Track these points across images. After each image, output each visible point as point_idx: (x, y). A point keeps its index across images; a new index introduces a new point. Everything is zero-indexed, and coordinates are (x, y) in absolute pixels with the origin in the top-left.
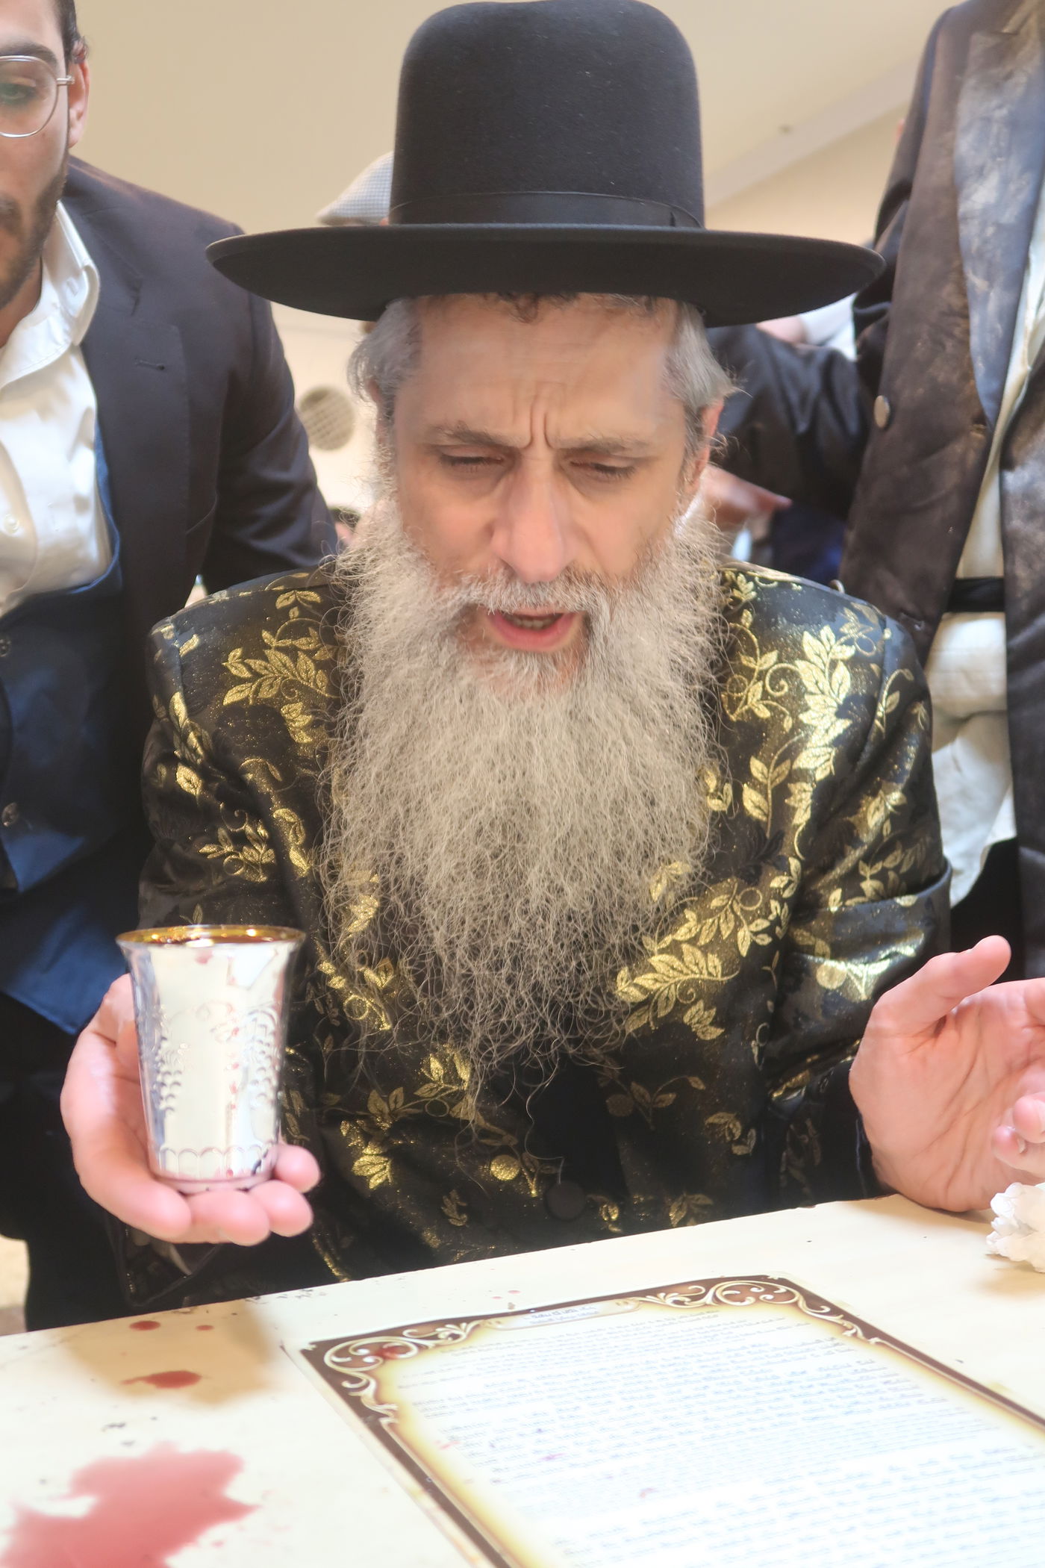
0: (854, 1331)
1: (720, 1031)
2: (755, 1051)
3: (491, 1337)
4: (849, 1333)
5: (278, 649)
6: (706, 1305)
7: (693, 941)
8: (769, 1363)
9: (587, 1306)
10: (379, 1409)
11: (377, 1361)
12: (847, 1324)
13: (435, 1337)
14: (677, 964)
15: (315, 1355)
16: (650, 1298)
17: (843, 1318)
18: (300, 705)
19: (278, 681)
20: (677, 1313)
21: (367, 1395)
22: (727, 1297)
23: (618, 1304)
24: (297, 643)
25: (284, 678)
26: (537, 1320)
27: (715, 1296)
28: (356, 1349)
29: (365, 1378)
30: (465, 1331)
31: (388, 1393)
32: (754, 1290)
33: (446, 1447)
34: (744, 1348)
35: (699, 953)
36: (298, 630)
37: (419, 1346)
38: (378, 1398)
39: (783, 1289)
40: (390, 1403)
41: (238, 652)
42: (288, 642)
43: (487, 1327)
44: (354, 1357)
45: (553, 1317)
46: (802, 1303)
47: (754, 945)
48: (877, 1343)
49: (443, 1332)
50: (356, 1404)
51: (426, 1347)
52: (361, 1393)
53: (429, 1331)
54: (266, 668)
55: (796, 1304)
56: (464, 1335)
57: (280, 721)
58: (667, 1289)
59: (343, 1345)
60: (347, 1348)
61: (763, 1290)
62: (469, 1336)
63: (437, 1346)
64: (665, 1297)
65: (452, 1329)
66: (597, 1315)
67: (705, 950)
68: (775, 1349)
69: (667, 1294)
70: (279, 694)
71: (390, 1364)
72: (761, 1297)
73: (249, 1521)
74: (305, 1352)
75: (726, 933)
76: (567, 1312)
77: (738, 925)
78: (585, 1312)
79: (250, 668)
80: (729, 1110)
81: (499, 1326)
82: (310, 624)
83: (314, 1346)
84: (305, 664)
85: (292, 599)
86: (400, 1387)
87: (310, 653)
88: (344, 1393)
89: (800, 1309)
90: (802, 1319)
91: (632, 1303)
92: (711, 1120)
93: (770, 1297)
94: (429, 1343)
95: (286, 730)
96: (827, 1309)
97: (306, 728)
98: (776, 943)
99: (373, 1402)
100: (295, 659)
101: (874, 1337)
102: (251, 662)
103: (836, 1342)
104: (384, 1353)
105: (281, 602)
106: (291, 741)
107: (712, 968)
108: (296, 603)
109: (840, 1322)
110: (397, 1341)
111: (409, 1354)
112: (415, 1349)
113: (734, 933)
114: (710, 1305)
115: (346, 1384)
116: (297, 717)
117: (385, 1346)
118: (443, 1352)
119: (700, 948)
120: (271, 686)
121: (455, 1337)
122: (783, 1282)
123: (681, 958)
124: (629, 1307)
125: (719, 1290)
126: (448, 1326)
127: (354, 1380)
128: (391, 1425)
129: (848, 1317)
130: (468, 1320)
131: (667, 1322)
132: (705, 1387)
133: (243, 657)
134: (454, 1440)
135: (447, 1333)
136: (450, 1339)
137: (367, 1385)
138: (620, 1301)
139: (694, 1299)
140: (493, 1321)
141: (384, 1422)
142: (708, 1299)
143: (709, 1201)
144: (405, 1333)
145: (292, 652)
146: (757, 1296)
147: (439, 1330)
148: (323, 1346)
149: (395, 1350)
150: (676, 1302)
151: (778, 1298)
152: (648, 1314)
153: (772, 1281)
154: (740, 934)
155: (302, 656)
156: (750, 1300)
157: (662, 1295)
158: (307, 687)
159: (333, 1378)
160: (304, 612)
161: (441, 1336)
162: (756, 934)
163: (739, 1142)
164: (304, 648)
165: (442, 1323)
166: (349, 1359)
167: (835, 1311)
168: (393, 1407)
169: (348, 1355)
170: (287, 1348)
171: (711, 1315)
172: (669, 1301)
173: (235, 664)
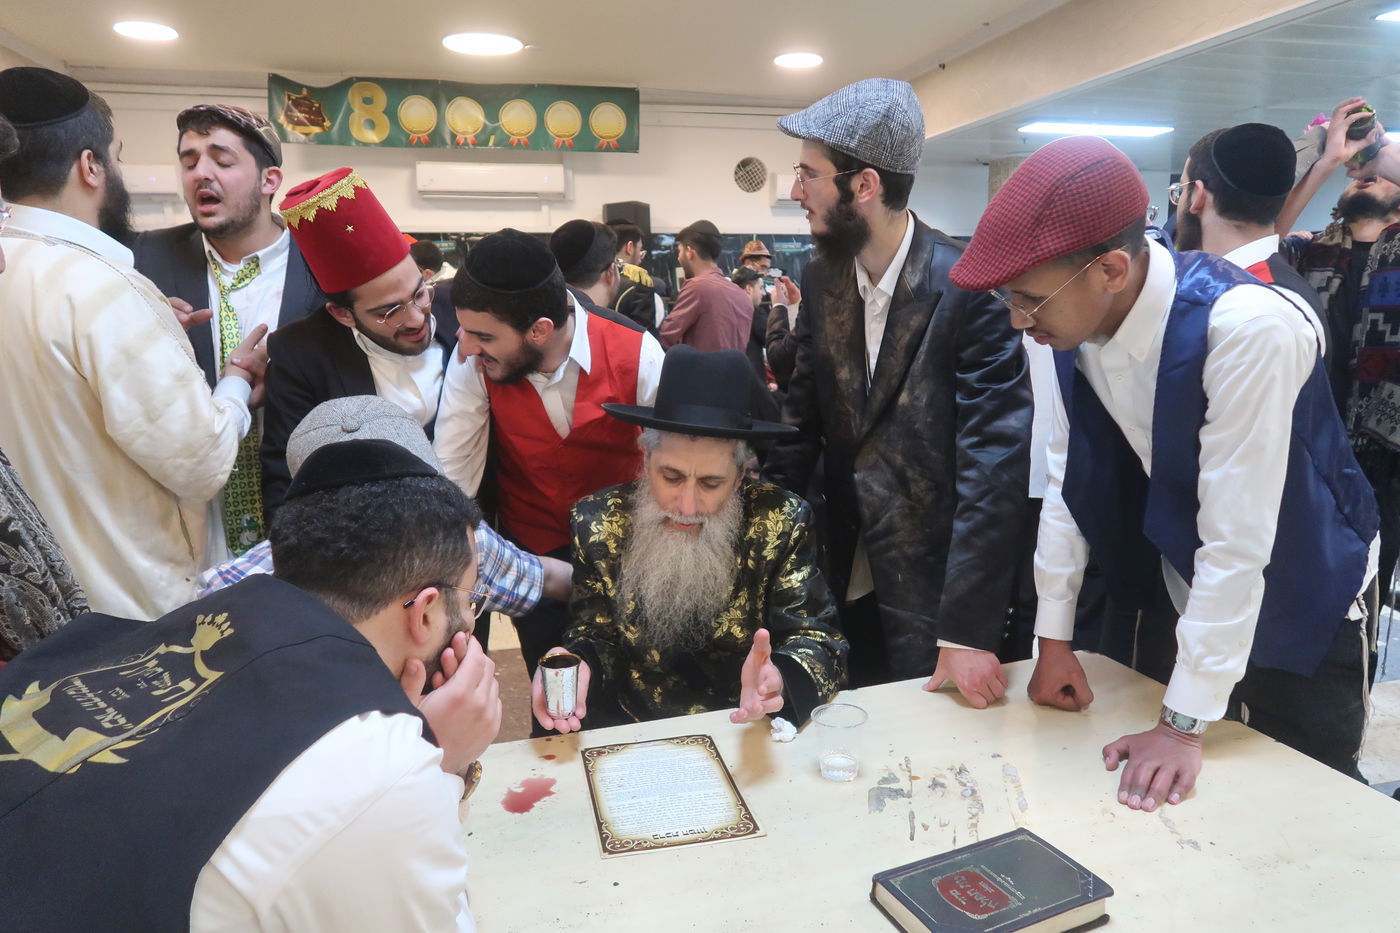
0: (715, 755)
1: (742, 635)
3: (628, 751)
4: (713, 755)
5: (606, 520)
6: (684, 744)
9: (655, 742)
10: (591, 770)
11: (597, 756)
12: (714, 753)
13: (613, 750)
16: (670, 741)
17: (715, 751)
18: (613, 540)
19: (607, 532)
20: (675, 747)
22: (691, 742)
24: (613, 518)
26: (640, 746)
27: (688, 741)
28: (594, 751)
29: (592, 761)
30: (620, 748)
32: (699, 739)
33: (600, 782)
34: (686, 757)
36: (613, 514)
37: (608, 752)
38: (592, 767)
39: (707, 739)
41: (594, 522)
42: (610, 518)
43: (627, 747)
44: (593, 753)
45: (645, 745)
46: (709, 746)
47: (751, 608)
48: (717, 760)
50: (587, 768)
51: (610, 753)
52: (590, 766)
53: (613, 748)
54: (603, 528)
55: (707, 745)
57: (606, 546)
58: (678, 739)
59: (591, 750)
61: (702, 740)
62: (621, 750)
63: (613, 752)
64: (674, 741)
66: (656, 745)
67: (737, 609)
68: (694, 758)
69: (676, 740)
70: (607, 538)
71: (600, 757)
72: (700, 742)
73: (553, 796)
74: (582, 752)
75: (743, 603)
76: (648, 744)
77: (746, 601)
78: (654, 744)
79: (598, 528)
81: (630, 747)
82: (617, 513)
83: (585, 750)
84: (616, 526)
85: (612, 502)
86: (598, 765)
87: (617, 522)
88: (585, 765)
89: (706, 747)
90: (705, 750)
91: (666, 742)
93: (702, 742)
94: (611, 751)
95: (608, 549)
96: (713, 748)
97: (615, 548)
100: (612, 524)
101: (718, 757)
102: (598, 526)
103: (708, 758)
104: (600, 753)
105: (610, 503)
106: (609, 553)
108: (613, 504)
110: (603, 750)
111: (605, 755)
115: (587, 762)
116: (612, 545)
117: (601, 751)
118: (613, 754)
120: (604, 535)
121: (618, 750)
122: (709, 738)
125: (689, 739)
126: (619, 745)
127: (590, 761)
128: (592, 774)
130: (623, 745)
131: (671, 749)
133: (596, 525)
134: (602, 780)
136: (616, 750)
137: (592, 764)
138: (663, 741)
139: (681, 742)
140: (628, 745)
141: (590, 773)
142: (685, 742)
144: (607, 747)
145: (611, 522)
147: (616, 747)
148: (587, 750)
149: (603, 753)
150: (678, 743)
151: (704, 744)
152: (669, 747)
153: (707, 736)
154: (747, 604)
155: (615, 524)
156: (696, 743)
158: (615, 534)
159: (585, 760)
160: (616, 507)
162: (751, 604)
164: (615, 520)
165: (617, 745)
166: (591, 754)
167: (715, 748)
168: (595, 768)
170: (578, 750)
171: (684, 748)
173: (594, 527)
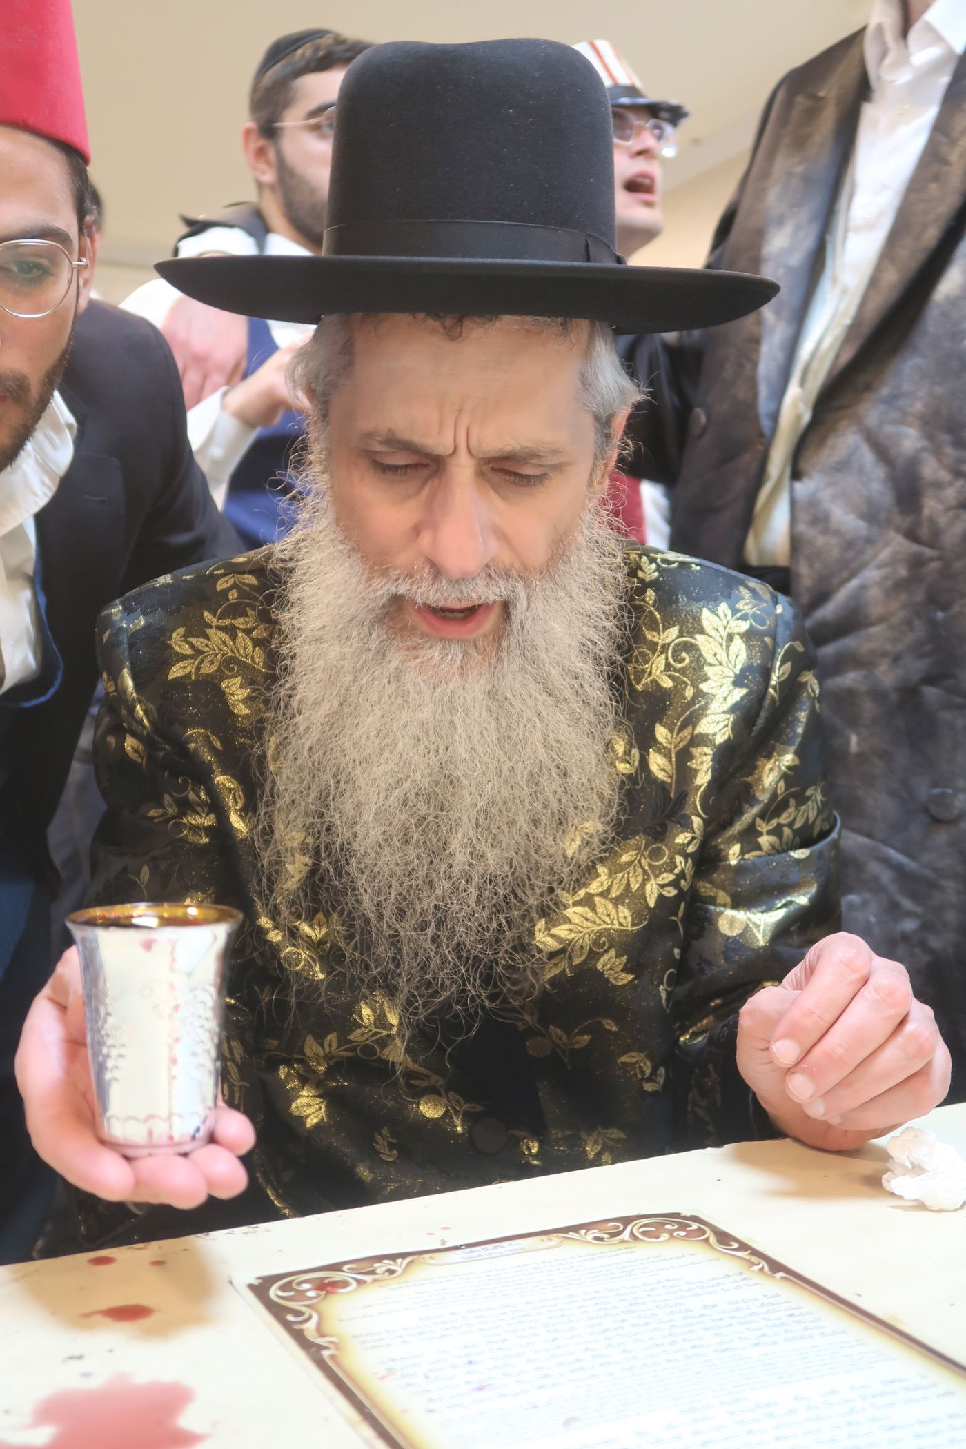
0: (760, 1266)
1: (631, 977)
2: (664, 995)
3: (424, 1272)
4: (756, 1268)
5: (218, 628)
6: (623, 1241)
7: (605, 894)
8: (682, 1297)
9: (514, 1242)
10: (321, 1341)
11: (319, 1296)
12: (754, 1259)
13: (373, 1272)
14: (590, 915)
15: (261, 1289)
16: (572, 1235)
17: (750, 1254)
18: (238, 680)
19: (219, 657)
20: (598, 1249)
21: (310, 1328)
22: (643, 1233)
23: (543, 1240)
24: (236, 622)
25: (224, 655)
26: (467, 1255)
27: (632, 1233)
28: (299, 1284)
29: (307, 1311)
30: (400, 1266)
31: (330, 1326)
32: (668, 1227)
33: (383, 1378)
34: (659, 1282)
35: (610, 906)
36: (237, 610)
37: (359, 1282)
38: (320, 1332)
39: (695, 1226)
40: (332, 1336)
41: (181, 630)
42: (228, 622)
43: (421, 1263)
44: (298, 1291)
45: (482, 1252)
46: (713, 1240)
47: (661, 897)
48: (782, 1278)
49: (380, 1267)
50: (299, 1337)
51: (365, 1282)
52: (305, 1326)
53: (367, 1266)
54: (207, 646)
55: (707, 1240)
56: (400, 1271)
57: (221, 695)
58: (588, 1226)
59: (286, 1280)
60: (291, 1282)
61: (676, 1227)
62: (405, 1270)
63: (375, 1281)
64: (586, 1233)
65: (388, 1264)
66: (523, 1251)
67: (617, 902)
68: (688, 1283)
69: (588, 1231)
70: (219, 670)
71: (332, 1298)
72: (675, 1234)
74: (251, 1287)
75: (635, 886)
76: (495, 1248)
77: (646, 880)
78: (512, 1248)
79: (192, 646)
80: (640, 1050)
81: (433, 1262)
82: (249, 605)
83: (260, 1281)
84: (244, 641)
85: (231, 582)
86: (341, 1320)
87: (248, 632)
88: (287, 1326)
89: (710, 1245)
90: (713, 1255)
91: (556, 1239)
92: (623, 1059)
93: (683, 1233)
94: (367, 1278)
95: (226, 703)
96: (736, 1245)
97: (244, 701)
98: (681, 895)
99: (315, 1334)
100: (234, 637)
101: (779, 1271)
102: (194, 640)
103: (744, 1276)
104: (326, 1287)
105: (221, 585)
106: (231, 713)
107: (623, 919)
108: (234, 586)
109: (748, 1257)
111: (349, 1289)
112: (354, 1284)
113: (643, 886)
114: (627, 1241)
115: (290, 1318)
116: (236, 692)
117: (326, 1281)
118: (380, 1286)
119: (611, 900)
120: (212, 662)
121: (391, 1272)
122: (695, 1219)
123: (594, 909)
124: (552, 1243)
125: (635, 1227)
126: (385, 1261)
127: (298, 1313)
128: (332, 1357)
129: (755, 1253)
130: (404, 1255)
131: (588, 1258)
132: (624, 1320)
134: (391, 1372)
135: (384, 1269)
136: (387, 1274)
137: (310, 1318)
138: (544, 1237)
139: (613, 1235)
140: (427, 1256)
141: (326, 1353)
142: (626, 1235)
143: (622, 1135)
144: (345, 1268)
145: (231, 631)
146: (671, 1232)
147: (376, 1265)
148: (268, 1281)
149: (335, 1284)
150: (596, 1238)
151: (690, 1234)
152: (569, 1250)
153: (685, 1218)
154: (648, 887)
155: (240, 634)
156: (665, 1236)
157: (583, 1232)
158: (245, 663)
159: (278, 1311)
160: (242, 593)
161: (378, 1271)
162: (662, 886)
163: (650, 1080)
164: (243, 627)
165: (379, 1259)
166: (292, 1293)
167: (743, 1246)
168: (334, 1339)
169: (293, 1289)
170: (235, 1282)
171: (629, 1250)
172: (590, 1237)
173: (178, 642)
